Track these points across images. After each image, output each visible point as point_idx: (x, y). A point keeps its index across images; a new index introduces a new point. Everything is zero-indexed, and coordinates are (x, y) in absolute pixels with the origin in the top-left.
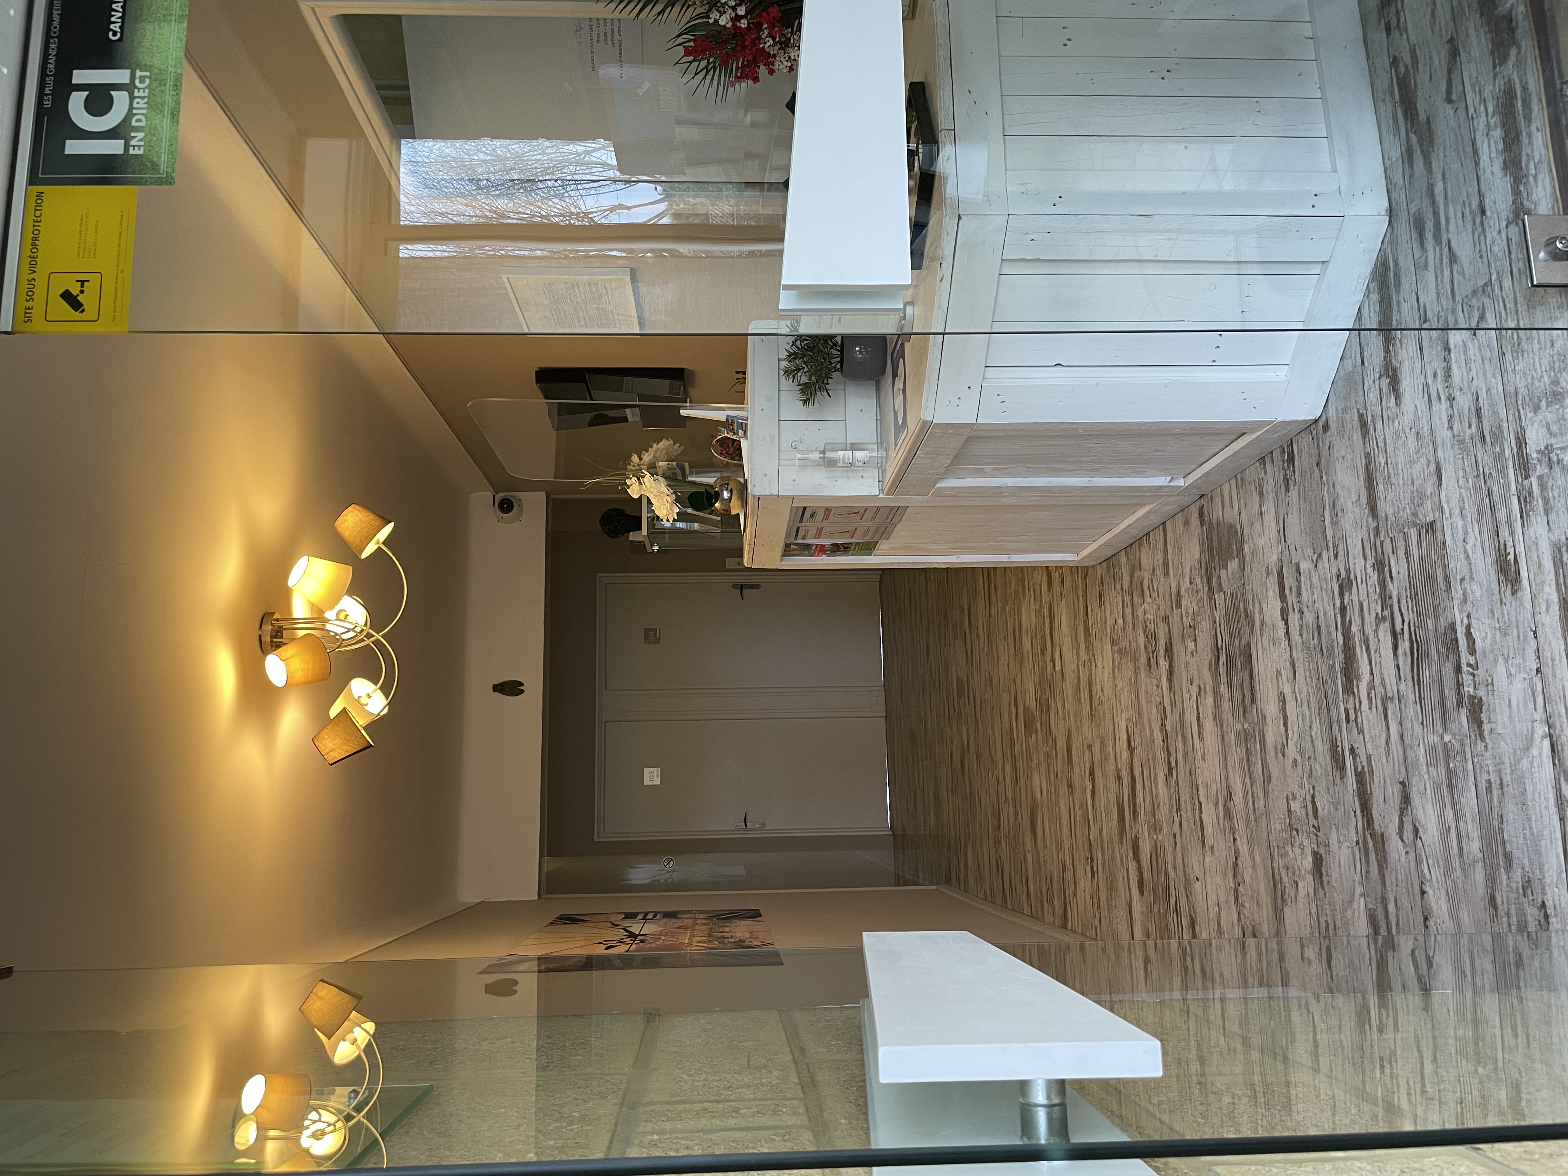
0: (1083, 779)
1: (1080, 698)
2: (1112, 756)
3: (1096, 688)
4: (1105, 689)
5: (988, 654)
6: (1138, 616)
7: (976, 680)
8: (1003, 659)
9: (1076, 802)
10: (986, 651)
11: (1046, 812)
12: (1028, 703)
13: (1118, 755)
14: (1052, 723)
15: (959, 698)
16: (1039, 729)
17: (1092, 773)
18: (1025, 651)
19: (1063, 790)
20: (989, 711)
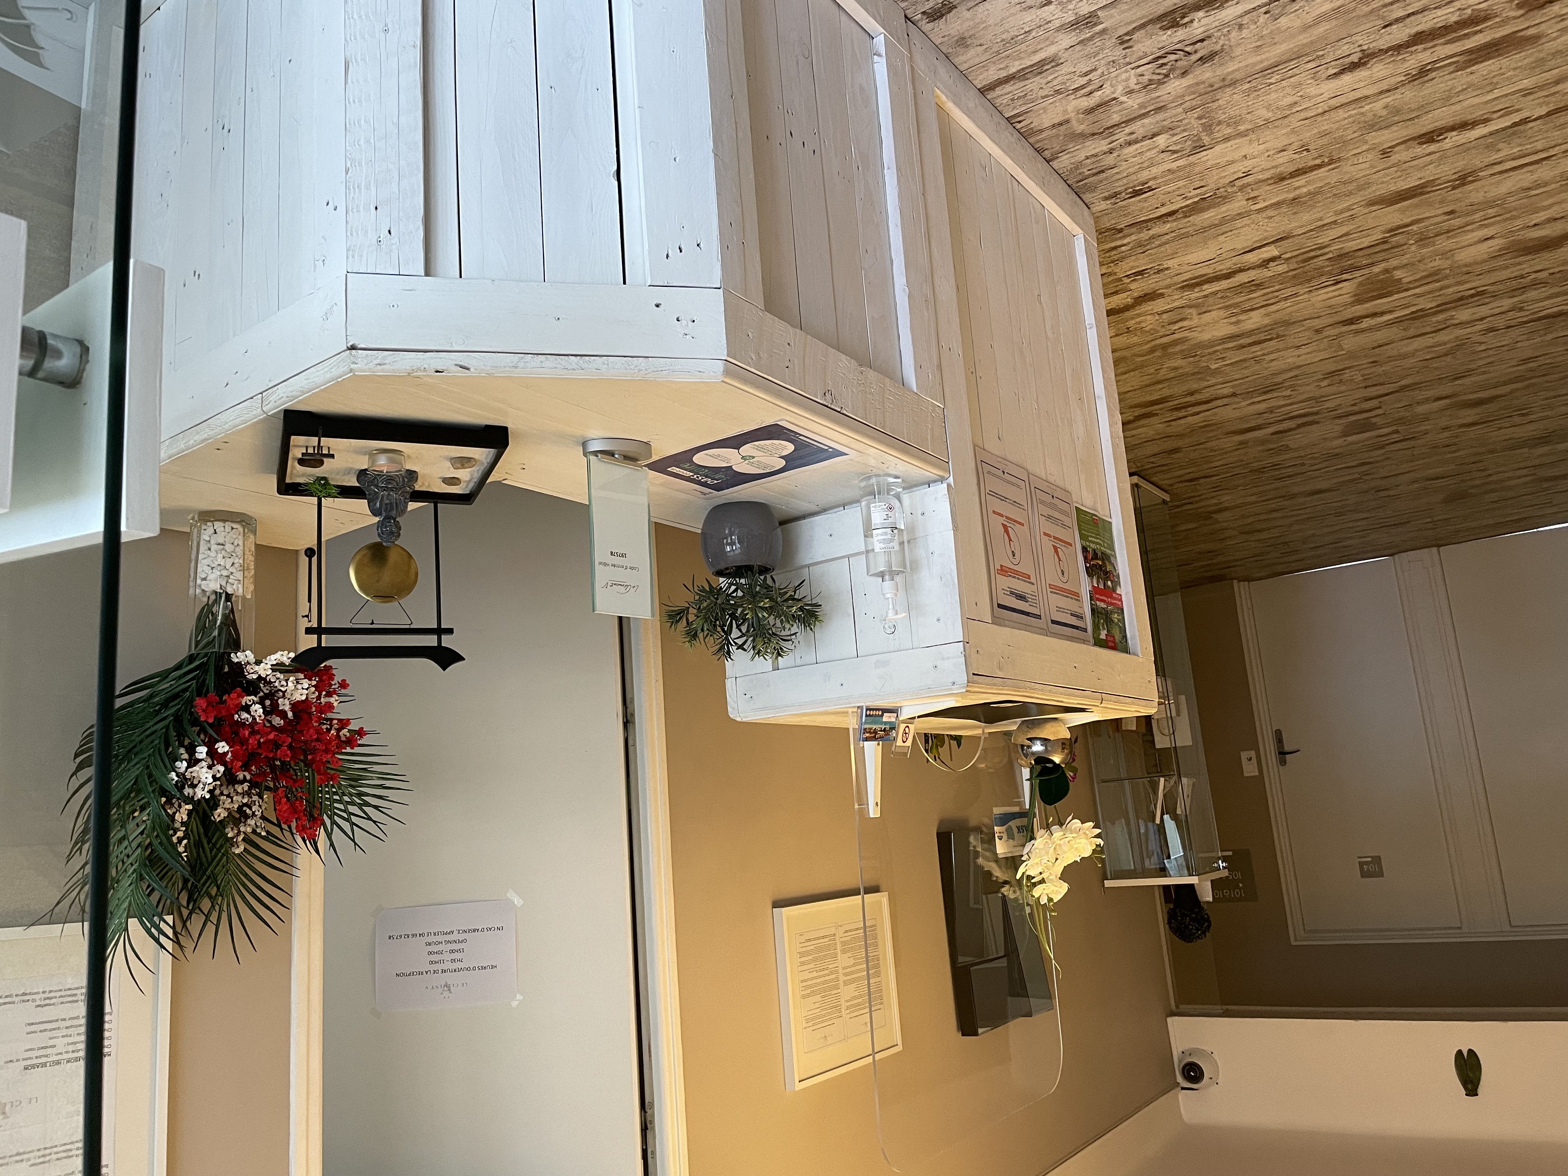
0: (1444, 156)
1: (1309, 193)
2: (1388, 99)
3: (1285, 162)
4: (1280, 145)
5: (1293, 388)
6: (1142, 106)
7: (1337, 402)
8: (1290, 358)
9: (1487, 161)
10: (1288, 392)
11: (1519, 223)
12: (1347, 299)
13: (1384, 86)
14: (1366, 242)
15: (1373, 427)
16: (1383, 265)
17: (1429, 137)
18: (1267, 321)
19: (1475, 193)
20: (1380, 370)
